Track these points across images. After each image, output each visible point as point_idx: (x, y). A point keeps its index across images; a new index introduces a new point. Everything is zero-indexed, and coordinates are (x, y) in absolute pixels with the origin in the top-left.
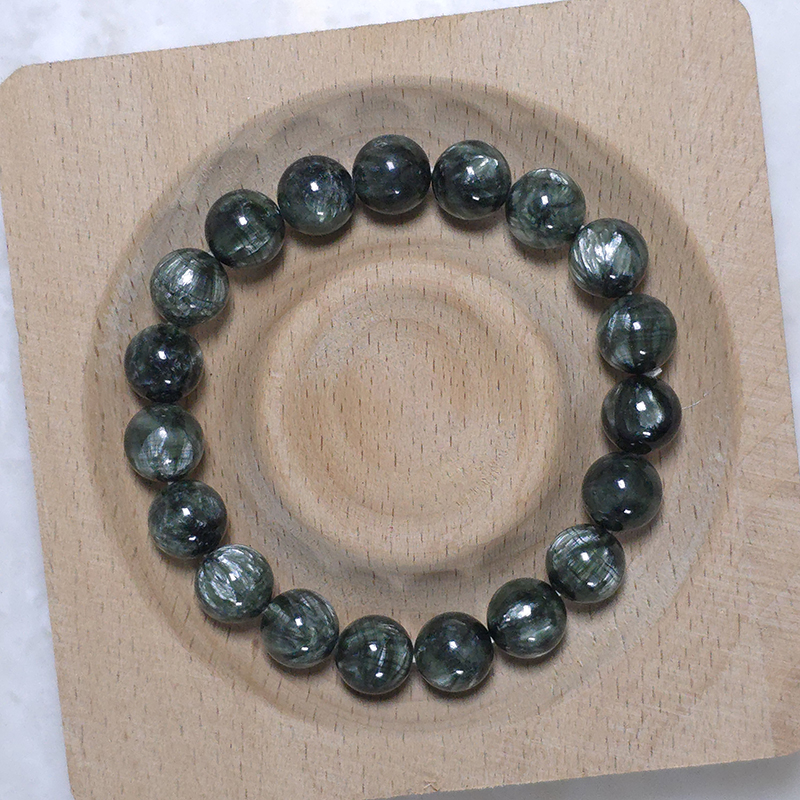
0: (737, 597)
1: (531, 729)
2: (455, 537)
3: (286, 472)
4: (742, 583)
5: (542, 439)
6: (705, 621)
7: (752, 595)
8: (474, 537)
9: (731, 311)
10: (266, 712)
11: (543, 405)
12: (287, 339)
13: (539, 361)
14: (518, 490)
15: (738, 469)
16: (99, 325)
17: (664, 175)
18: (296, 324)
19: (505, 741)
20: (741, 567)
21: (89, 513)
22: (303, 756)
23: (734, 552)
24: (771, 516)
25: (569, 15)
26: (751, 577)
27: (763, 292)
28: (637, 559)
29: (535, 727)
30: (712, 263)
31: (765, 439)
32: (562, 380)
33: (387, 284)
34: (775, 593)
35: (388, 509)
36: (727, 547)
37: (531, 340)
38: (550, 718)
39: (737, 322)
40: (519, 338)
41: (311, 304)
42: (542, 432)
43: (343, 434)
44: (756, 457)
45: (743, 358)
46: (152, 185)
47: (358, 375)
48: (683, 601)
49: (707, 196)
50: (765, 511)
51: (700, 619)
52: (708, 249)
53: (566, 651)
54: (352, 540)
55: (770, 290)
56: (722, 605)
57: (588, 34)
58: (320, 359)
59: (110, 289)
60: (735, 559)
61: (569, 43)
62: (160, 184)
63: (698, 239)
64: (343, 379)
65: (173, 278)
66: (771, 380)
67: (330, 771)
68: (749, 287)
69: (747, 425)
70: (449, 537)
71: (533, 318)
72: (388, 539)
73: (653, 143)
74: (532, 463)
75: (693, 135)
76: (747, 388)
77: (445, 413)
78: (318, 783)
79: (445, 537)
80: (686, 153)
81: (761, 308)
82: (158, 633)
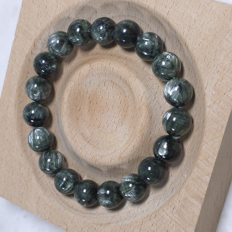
0: (170, 224)
1: (97, 229)
2: (99, 158)
3: (64, 114)
4: (172, 220)
5: (134, 142)
6: (157, 226)
7: (174, 226)
8: (104, 162)
9: (207, 129)
10: (34, 181)
11: (139, 130)
12: (79, 73)
13: (143, 116)
14: (122, 154)
15: (187, 183)
16: (35, 45)
17: (205, 72)
18: (82, 70)
19: (89, 228)
20: (175, 215)
21: (13, 99)
22: (38, 199)
23: (174, 209)
24: (191, 204)
25: (198, 2)
26: (176, 220)
27: (219, 128)
28: (154, 194)
29: (98, 229)
30: (208, 109)
31: (199, 178)
32: (149, 125)
33: (111, 69)
34: (181, 230)
35: (88, 140)
36: (173, 207)
37: (144, 108)
38: (103, 228)
39: (207, 134)
40: (141, 106)
41: (89, 65)
42: (135, 139)
43: (88, 110)
44: (194, 182)
45: (204, 147)
46: (61, 8)
47: (99, 94)
48: (154, 216)
49: (215, 86)
50: (189, 202)
51: (156, 224)
52: (208, 104)
53: (121, 211)
54: (73, 144)
55: (222, 128)
56: (164, 224)
57: (201, 12)
58: (88, 84)
59: (41, 35)
60: (174, 211)
61: (194, 12)
62: (63, 8)
63: (207, 99)
64: (94, 93)
65: (51, 40)
66: (209, 159)
67: (43, 208)
68: (216, 124)
69: (196, 170)
70: (98, 158)
71: (148, 101)
72: (82, 149)
73: (206, 59)
74: (129, 147)
75: (220, 62)
76: (201, 158)
77: (119, 118)
78: (39, 209)
79: (97, 157)
80: (215, 67)
81: (216, 133)
82: (17, 143)
